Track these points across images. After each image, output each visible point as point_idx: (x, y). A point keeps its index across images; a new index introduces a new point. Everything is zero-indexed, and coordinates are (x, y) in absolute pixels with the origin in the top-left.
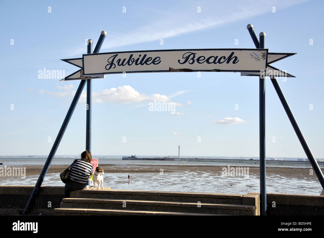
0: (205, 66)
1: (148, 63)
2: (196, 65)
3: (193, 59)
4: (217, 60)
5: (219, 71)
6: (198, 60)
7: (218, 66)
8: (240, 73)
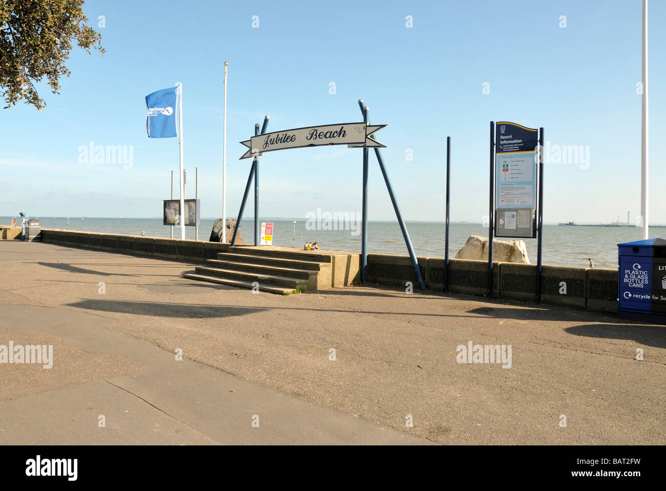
0: (324, 140)
1: (288, 140)
2: (318, 141)
3: (316, 135)
4: (332, 135)
5: (333, 144)
6: (319, 135)
7: (332, 140)
8: (347, 145)
